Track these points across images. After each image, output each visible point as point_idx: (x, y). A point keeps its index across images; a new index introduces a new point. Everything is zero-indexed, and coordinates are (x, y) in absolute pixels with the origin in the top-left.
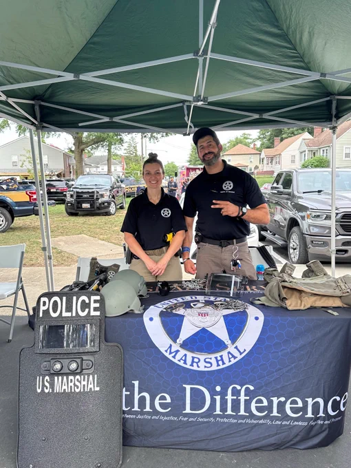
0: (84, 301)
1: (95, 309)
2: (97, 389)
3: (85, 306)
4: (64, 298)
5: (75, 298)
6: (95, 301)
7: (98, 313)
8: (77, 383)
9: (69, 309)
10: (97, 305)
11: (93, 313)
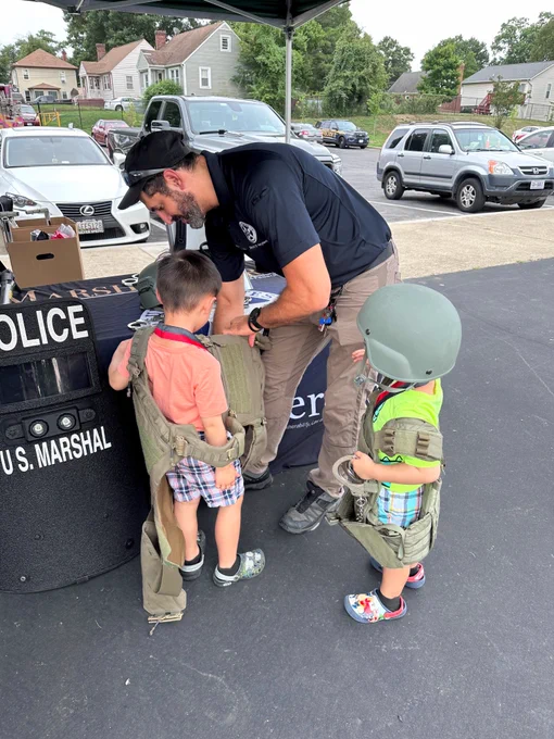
0: (56, 317)
1: (80, 328)
2: (109, 445)
3: (60, 325)
4: (20, 316)
5: (39, 314)
6: (77, 315)
7: (85, 334)
8: (76, 446)
9: (33, 332)
10: (81, 321)
11: (77, 335)
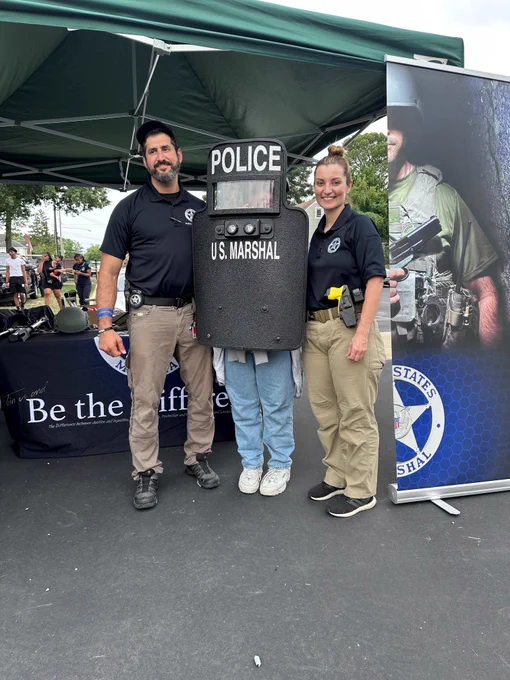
0: (261, 152)
1: (275, 163)
2: (277, 257)
3: (262, 158)
4: (238, 149)
5: (250, 148)
6: (275, 153)
7: (278, 168)
8: (255, 250)
9: (244, 162)
10: (278, 158)
11: (272, 168)
